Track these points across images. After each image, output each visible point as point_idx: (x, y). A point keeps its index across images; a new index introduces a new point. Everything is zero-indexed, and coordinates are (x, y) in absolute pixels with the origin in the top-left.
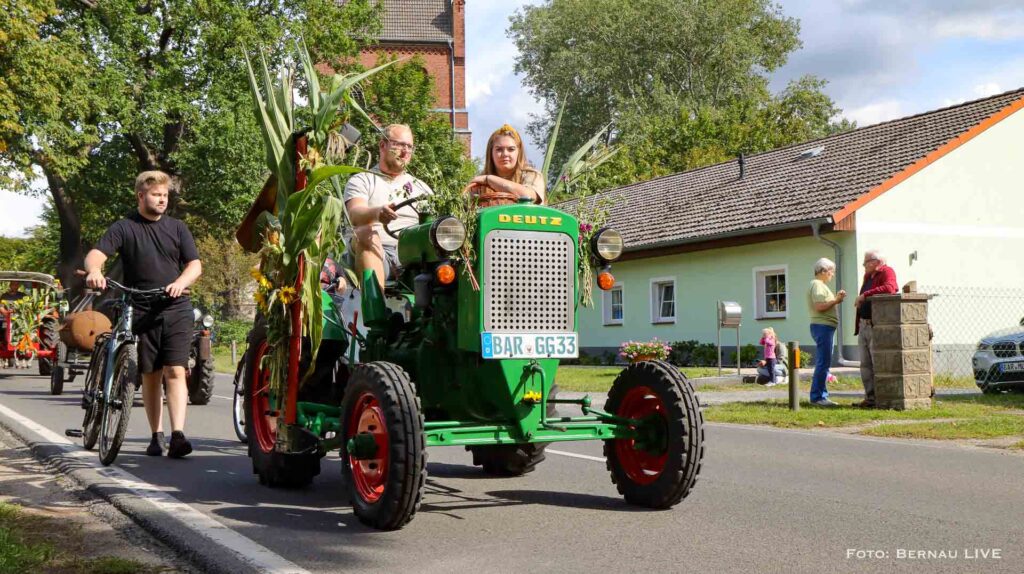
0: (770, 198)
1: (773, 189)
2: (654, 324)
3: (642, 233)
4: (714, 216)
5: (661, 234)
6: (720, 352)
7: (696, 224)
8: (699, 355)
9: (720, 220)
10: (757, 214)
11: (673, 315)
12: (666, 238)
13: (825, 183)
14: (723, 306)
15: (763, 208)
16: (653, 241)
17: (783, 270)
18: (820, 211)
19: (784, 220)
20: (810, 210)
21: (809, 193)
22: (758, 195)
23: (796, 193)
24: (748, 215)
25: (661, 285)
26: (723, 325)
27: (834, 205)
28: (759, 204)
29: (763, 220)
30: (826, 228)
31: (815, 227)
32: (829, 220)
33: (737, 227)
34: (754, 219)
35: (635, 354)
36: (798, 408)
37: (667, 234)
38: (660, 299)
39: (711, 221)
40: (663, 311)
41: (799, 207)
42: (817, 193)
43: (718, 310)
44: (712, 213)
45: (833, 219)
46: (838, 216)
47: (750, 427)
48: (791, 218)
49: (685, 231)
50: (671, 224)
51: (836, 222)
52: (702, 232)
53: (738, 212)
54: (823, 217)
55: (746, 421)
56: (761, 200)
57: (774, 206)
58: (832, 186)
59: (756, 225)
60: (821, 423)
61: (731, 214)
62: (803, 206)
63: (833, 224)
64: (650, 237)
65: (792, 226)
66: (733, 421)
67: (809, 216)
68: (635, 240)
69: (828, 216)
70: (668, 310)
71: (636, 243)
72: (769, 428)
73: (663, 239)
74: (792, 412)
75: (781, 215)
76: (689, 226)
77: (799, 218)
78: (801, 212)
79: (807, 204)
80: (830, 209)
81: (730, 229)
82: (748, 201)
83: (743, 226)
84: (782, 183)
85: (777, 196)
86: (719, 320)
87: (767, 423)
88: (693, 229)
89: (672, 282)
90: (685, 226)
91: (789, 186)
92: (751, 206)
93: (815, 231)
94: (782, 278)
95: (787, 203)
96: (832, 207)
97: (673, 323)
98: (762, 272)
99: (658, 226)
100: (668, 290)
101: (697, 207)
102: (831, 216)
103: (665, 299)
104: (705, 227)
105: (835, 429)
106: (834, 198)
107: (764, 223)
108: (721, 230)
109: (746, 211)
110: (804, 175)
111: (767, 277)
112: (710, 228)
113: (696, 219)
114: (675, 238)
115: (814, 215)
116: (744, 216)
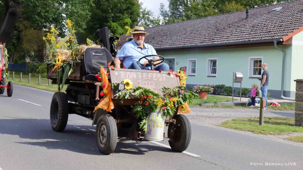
0: (258, 28)
1: (259, 25)
2: (208, 76)
3: (205, 40)
4: (234, 35)
5: (213, 41)
6: (233, 91)
7: (227, 37)
8: (225, 91)
9: (237, 36)
10: (252, 35)
11: (216, 73)
12: (215, 43)
13: (281, 24)
14: (236, 74)
15: (255, 32)
16: (209, 43)
17: (261, 59)
18: (278, 36)
19: (263, 38)
20: (274, 35)
21: (274, 27)
22: (253, 27)
23: (268, 27)
24: (249, 35)
25: (211, 61)
26: (235, 81)
27: (284, 34)
28: (253, 31)
29: (254, 38)
30: (280, 43)
31: (275, 42)
32: (281, 40)
33: (243, 40)
34: (251, 37)
35: (199, 90)
36: (263, 124)
37: (215, 41)
38: (211, 67)
39: (233, 37)
40: (212, 72)
41: (269, 33)
42: (277, 28)
43: (234, 75)
44: (233, 33)
45: (283, 39)
46: (285, 38)
47: (242, 132)
48: (266, 38)
49: (222, 40)
50: (217, 37)
51: (284, 41)
52: (229, 41)
53: (244, 34)
54: (279, 38)
55: (241, 130)
56: (254, 29)
57: (259, 32)
58: (284, 25)
59: (251, 40)
60: (272, 133)
61: (241, 34)
62: (271, 33)
63: (283, 41)
64: (208, 41)
65: (266, 41)
66: (236, 128)
67: (273, 38)
68: (202, 42)
69: (281, 38)
70: (214, 71)
71: (203, 44)
72: (250, 134)
73: (213, 43)
74: (260, 126)
75: (262, 36)
76: (224, 38)
77: (269, 38)
78: (270, 35)
79: (272, 32)
80: (282, 35)
81: (241, 41)
82: (249, 29)
83: (246, 40)
84: (263, 22)
85: (261, 28)
86: (233, 79)
87: (250, 131)
88: (226, 40)
89: (216, 60)
90: (223, 38)
91: (266, 24)
92: (250, 31)
93: (275, 44)
94: (261, 61)
95: (265, 31)
96: (283, 34)
97: (215, 77)
98: (252, 59)
99: (212, 37)
100: (214, 63)
101: (228, 30)
102: (282, 39)
103: (213, 67)
104: (230, 39)
105: (277, 136)
106: (284, 30)
107: (255, 39)
108: (237, 41)
109: (248, 33)
110: (273, 19)
111: (254, 61)
112: (232, 40)
113: (227, 35)
114: (218, 43)
115: (275, 37)
116: (247, 36)
